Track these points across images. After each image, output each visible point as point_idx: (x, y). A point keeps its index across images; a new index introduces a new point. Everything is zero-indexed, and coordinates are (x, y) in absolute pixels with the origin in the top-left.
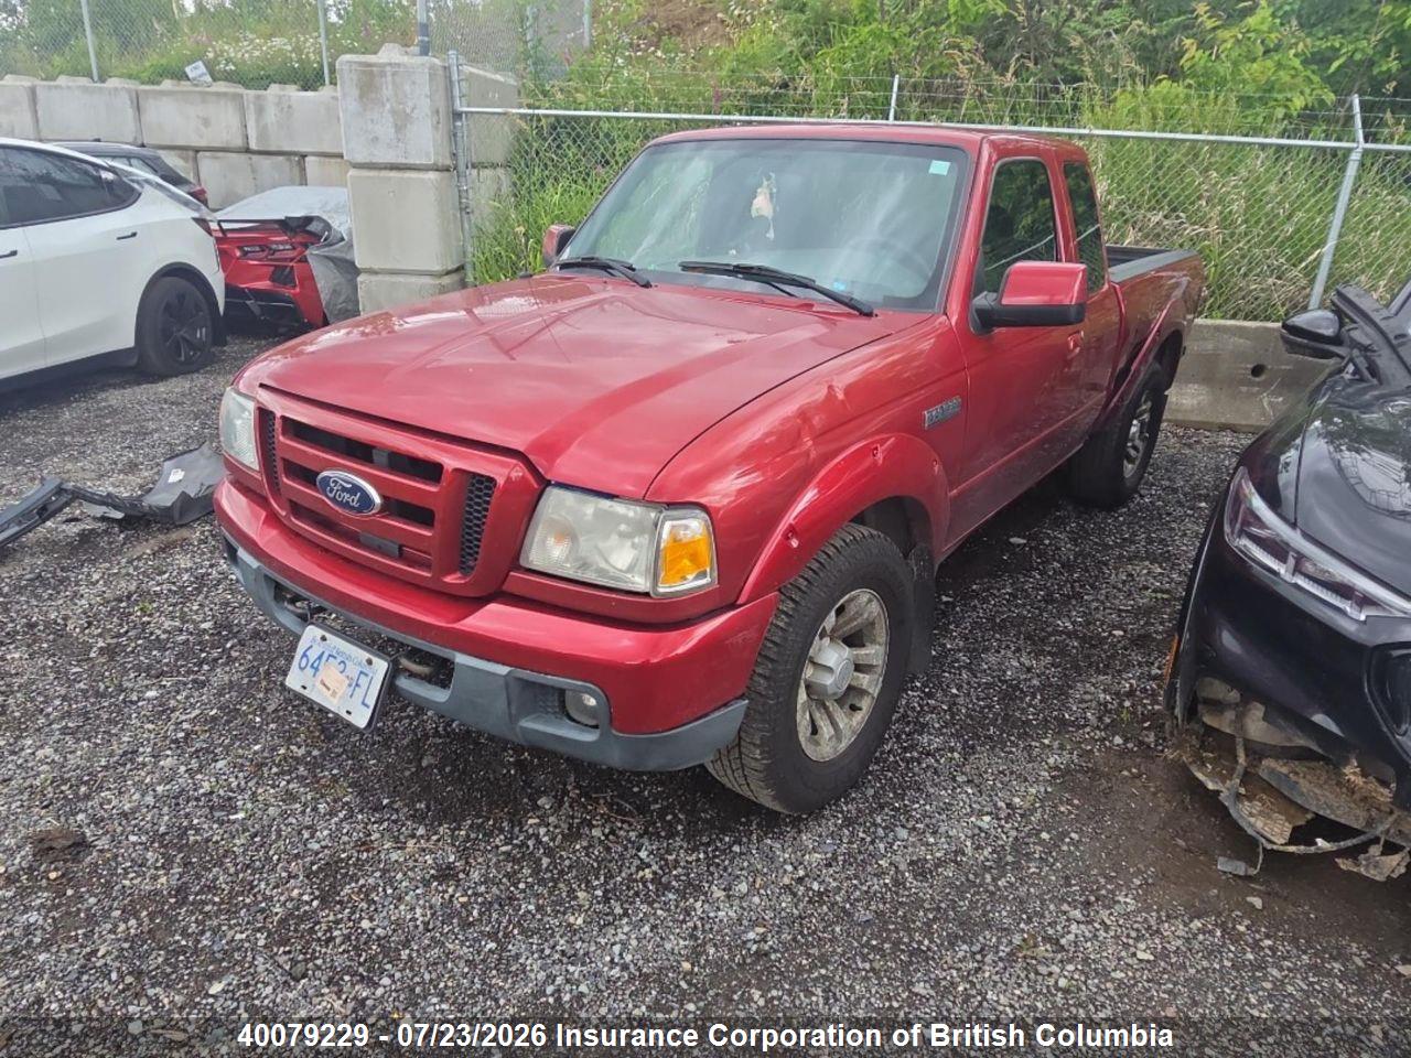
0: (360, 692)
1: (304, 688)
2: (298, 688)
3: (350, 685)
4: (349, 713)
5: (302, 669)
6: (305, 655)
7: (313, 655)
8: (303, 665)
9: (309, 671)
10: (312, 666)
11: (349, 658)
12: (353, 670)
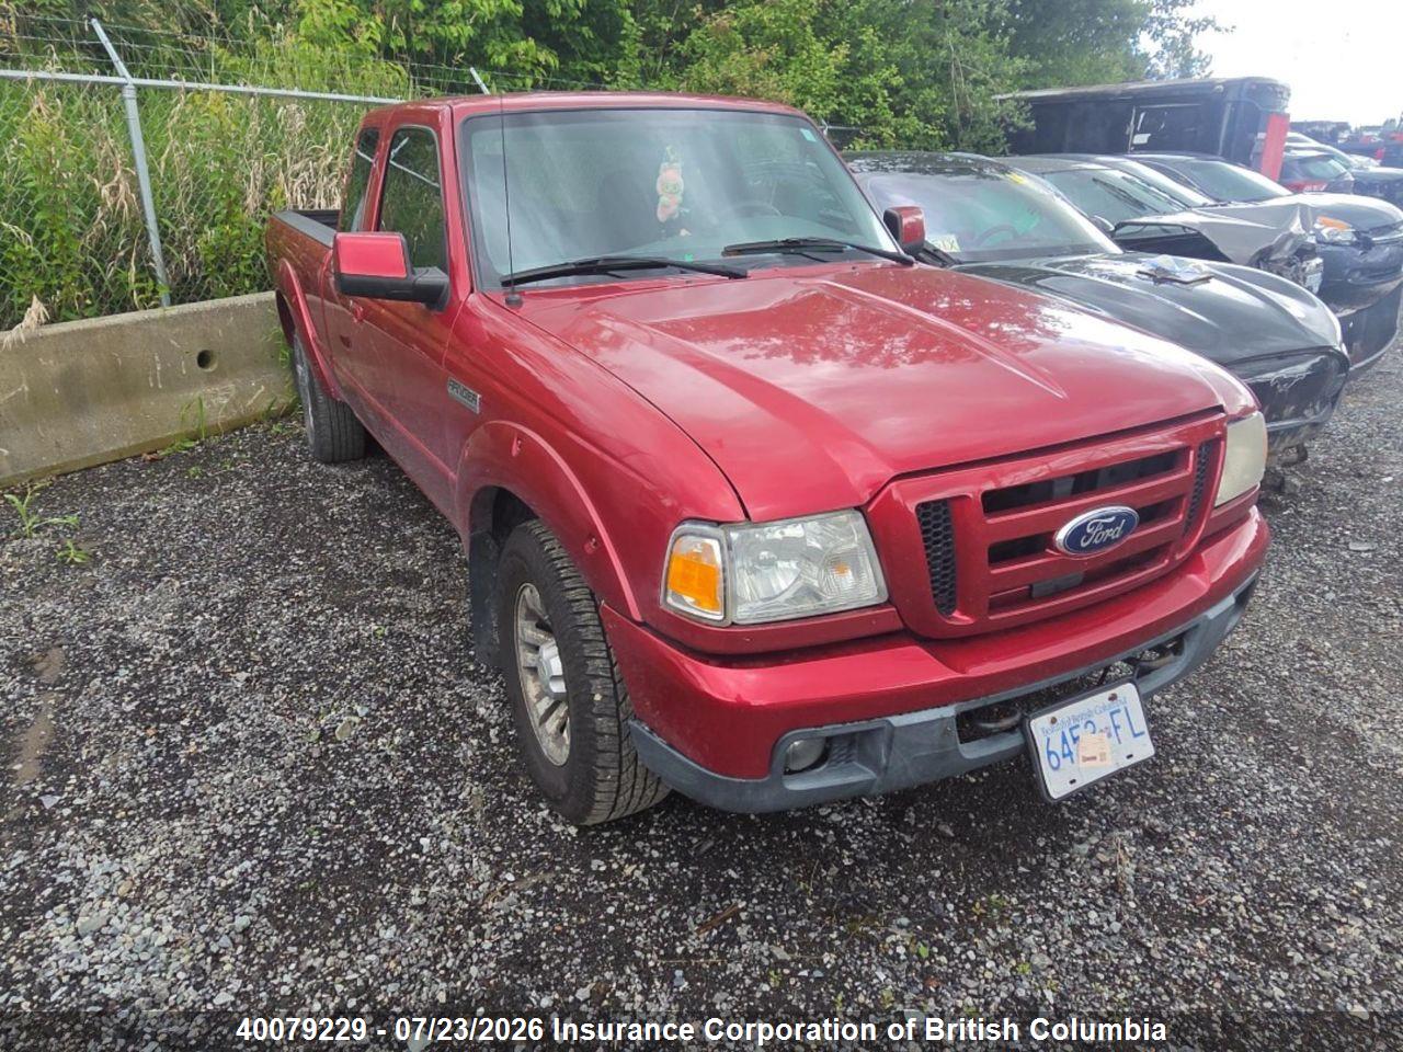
0: (1125, 731)
1: (1073, 782)
2: (1070, 788)
3: (1109, 735)
4: (1130, 756)
5: (1055, 769)
6: (1049, 753)
7: (1056, 746)
8: (1055, 764)
9: (1066, 762)
10: (1064, 756)
11: (1090, 713)
12: (1102, 720)
